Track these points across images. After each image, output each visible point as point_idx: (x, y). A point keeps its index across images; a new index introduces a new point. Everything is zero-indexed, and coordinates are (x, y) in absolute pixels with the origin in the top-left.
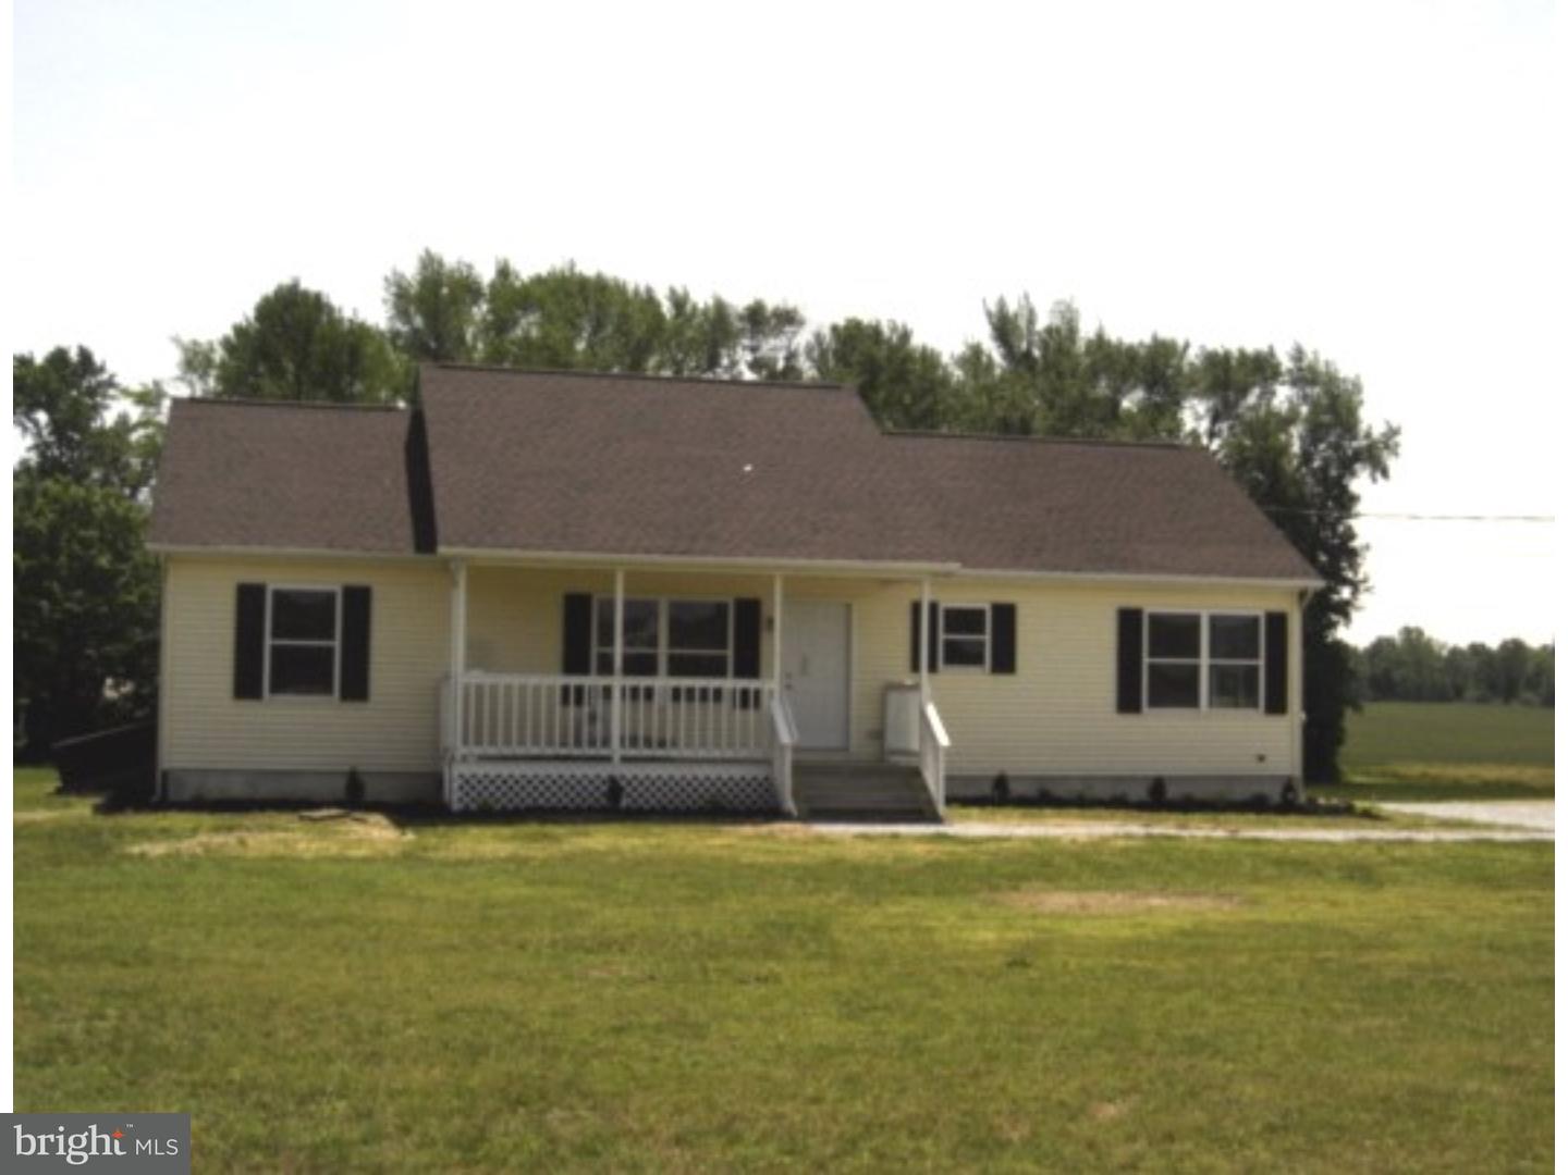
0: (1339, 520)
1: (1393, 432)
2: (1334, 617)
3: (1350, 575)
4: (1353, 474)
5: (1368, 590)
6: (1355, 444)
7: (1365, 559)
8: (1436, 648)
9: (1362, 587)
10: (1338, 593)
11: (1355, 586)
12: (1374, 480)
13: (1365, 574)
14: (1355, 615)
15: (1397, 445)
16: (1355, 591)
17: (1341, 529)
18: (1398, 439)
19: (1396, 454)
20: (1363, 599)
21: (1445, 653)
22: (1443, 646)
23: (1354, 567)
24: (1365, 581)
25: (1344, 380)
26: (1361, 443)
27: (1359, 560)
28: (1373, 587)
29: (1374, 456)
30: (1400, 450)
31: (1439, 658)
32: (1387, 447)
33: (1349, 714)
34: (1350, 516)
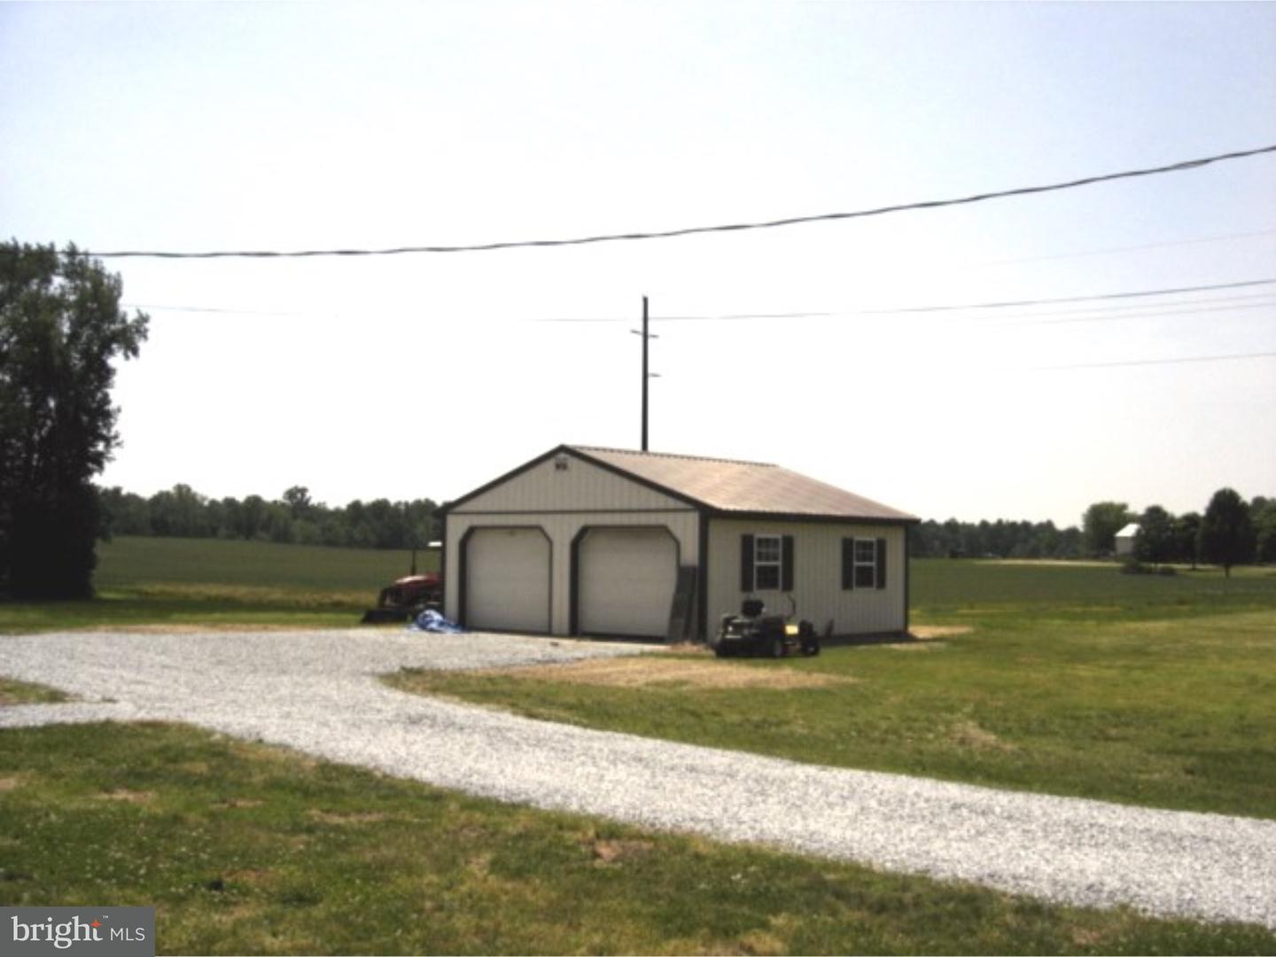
0: (99, 388)
1: (143, 319)
2: (90, 465)
3: (105, 432)
4: (111, 352)
5: (118, 444)
6: (113, 327)
7: (116, 420)
8: (198, 498)
9: (113, 443)
10: (94, 446)
11: (107, 440)
12: (127, 357)
13: (117, 432)
14: (107, 465)
15: (146, 330)
16: (108, 445)
17: (99, 395)
18: (147, 325)
19: (145, 337)
20: (115, 451)
21: (206, 503)
22: (204, 499)
23: (108, 426)
24: (116, 437)
25: (109, 277)
26: (117, 327)
27: (112, 421)
28: (123, 442)
29: (129, 338)
30: (149, 334)
31: (201, 506)
32: (138, 331)
33: (99, 542)
34: (106, 386)
